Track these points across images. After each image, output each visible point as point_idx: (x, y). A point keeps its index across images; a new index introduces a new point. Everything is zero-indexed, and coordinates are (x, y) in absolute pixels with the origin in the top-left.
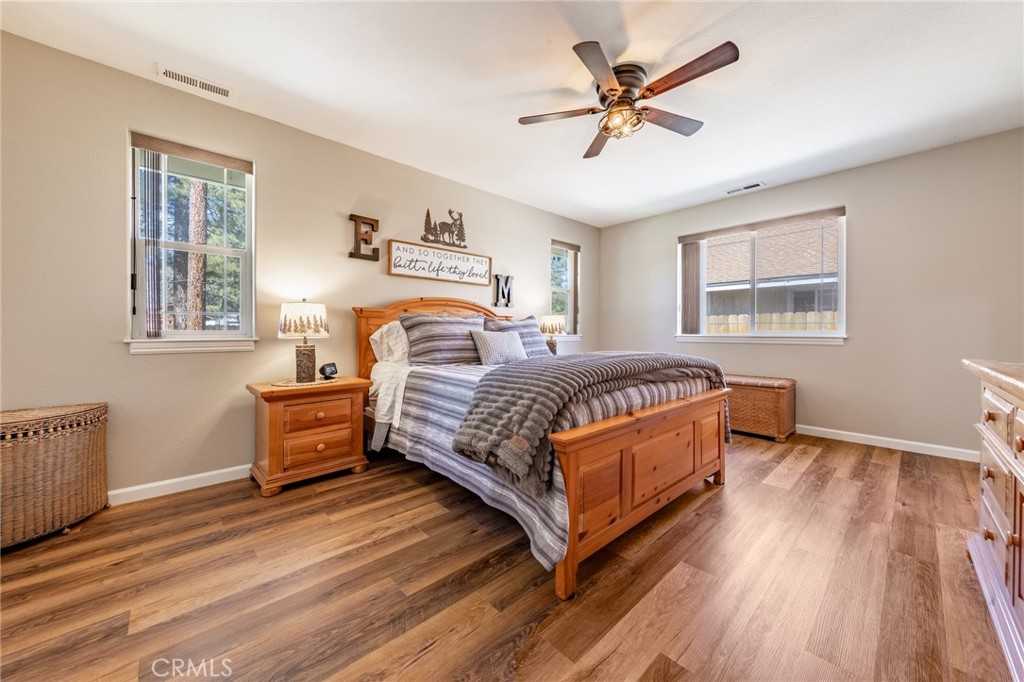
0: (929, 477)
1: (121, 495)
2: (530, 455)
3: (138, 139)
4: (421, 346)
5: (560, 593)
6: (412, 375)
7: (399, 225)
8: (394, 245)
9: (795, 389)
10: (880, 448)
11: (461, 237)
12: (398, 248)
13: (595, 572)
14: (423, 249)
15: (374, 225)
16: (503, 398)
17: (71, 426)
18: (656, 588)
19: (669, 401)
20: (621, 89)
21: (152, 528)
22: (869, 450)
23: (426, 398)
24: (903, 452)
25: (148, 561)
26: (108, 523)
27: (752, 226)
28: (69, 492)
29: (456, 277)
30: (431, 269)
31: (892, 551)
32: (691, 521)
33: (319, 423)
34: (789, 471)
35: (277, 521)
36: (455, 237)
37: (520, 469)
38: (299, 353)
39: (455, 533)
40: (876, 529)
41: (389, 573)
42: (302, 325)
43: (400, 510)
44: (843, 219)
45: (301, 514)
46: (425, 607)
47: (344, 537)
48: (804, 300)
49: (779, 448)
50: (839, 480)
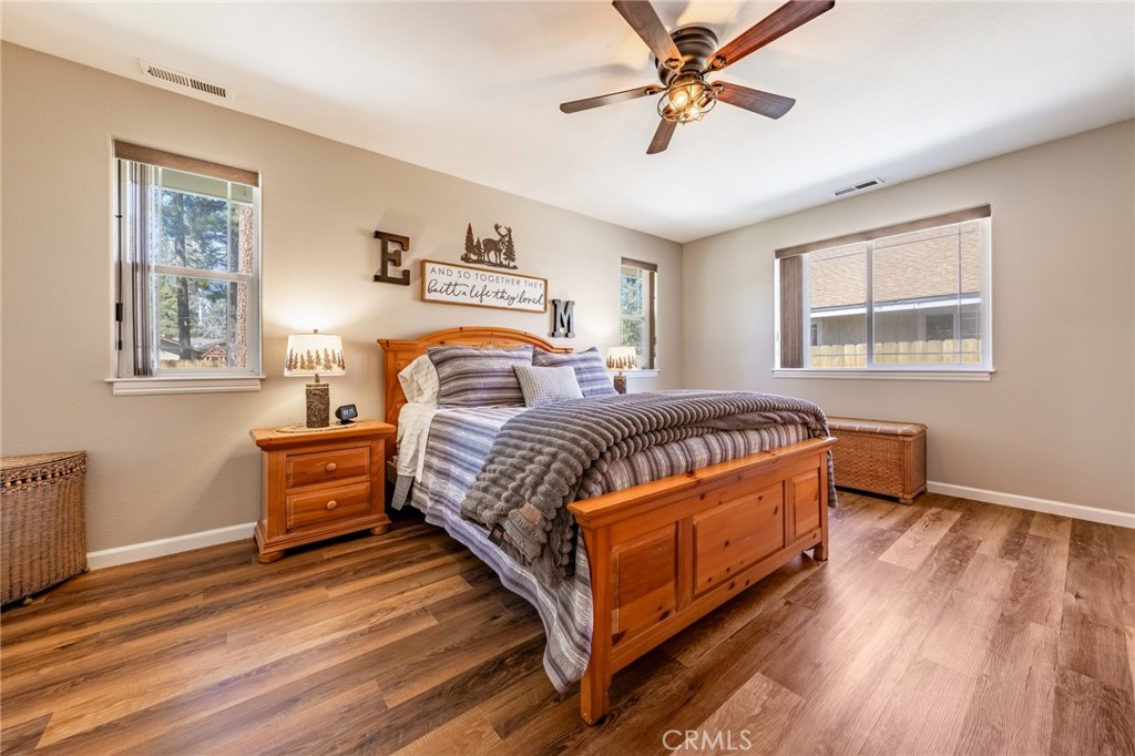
0: (1113, 558)
1: (103, 558)
2: (544, 530)
3: (124, 149)
4: (452, 384)
5: (586, 715)
6: (437, 420)
7: (434, 242)
8: (429, 267)
9: (925, 437)
10: (1042, 514)
11: (510, 255)
12: (433, 270)
13: (640, 683)
14: (464, 270)
15: (404, 242)
16: (520, 452)
17: (34, 479)
18: (718, 712)
19: (748, 454)
20: (684, 59)
21: (122, 600)
22: (1027, 516)
23: (448, 448)
24: (1074, 520)
25: (101, 643)
26: (78, 592)
27: (867, 235)
28: (31, 556)
29: (503, 303)
30: (473, 294)
31: (1062, 668)
32: (778, 612)
33: (331, 476)
34: (917, 544)
35: (267, 595)
36: (503, 256)
37: (530, 550)
38: (309, 394)
39: (471, 620)
40: (1037, 632)
41: (372, 674)
42: (310, 361)
43: (414, 585)
44: (988, 220)
45: (297, 587)
46: (407, 727)
47: (336, 620)
48: (939, 325)
49: (904, 512)
50: (984, 558)
